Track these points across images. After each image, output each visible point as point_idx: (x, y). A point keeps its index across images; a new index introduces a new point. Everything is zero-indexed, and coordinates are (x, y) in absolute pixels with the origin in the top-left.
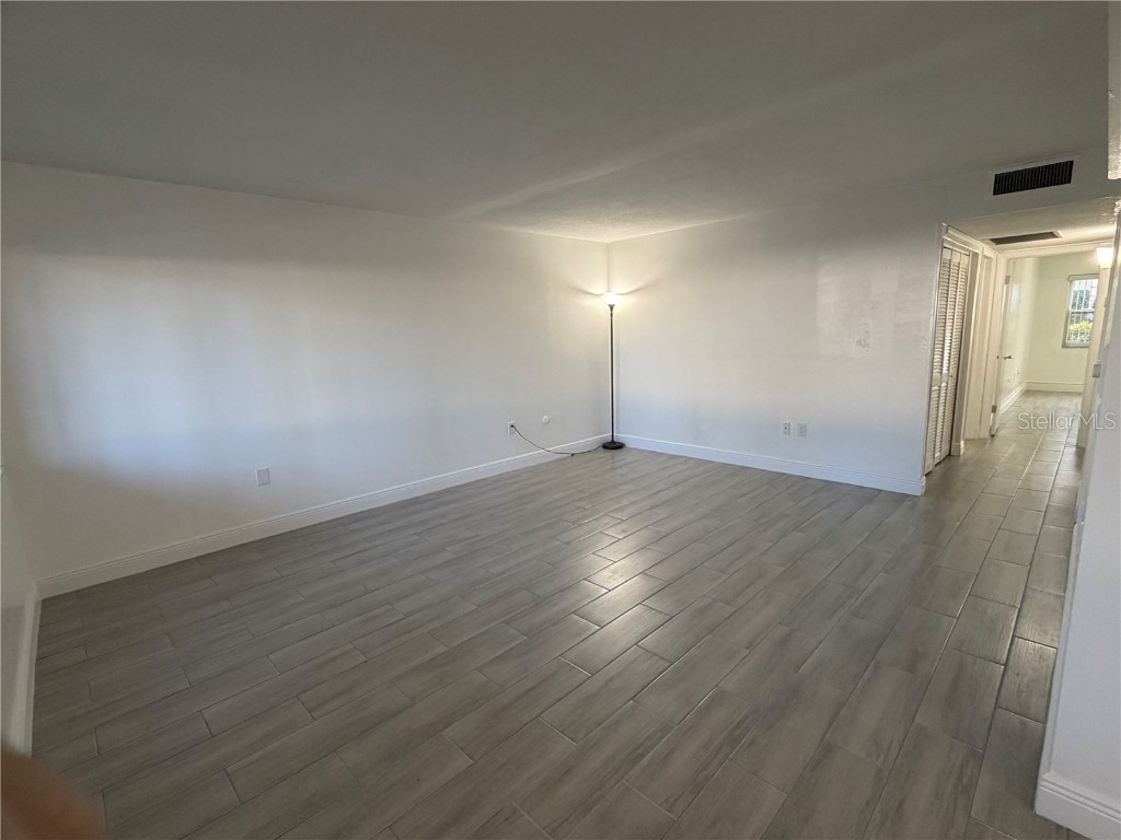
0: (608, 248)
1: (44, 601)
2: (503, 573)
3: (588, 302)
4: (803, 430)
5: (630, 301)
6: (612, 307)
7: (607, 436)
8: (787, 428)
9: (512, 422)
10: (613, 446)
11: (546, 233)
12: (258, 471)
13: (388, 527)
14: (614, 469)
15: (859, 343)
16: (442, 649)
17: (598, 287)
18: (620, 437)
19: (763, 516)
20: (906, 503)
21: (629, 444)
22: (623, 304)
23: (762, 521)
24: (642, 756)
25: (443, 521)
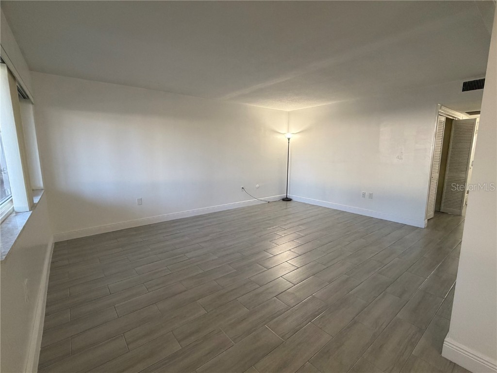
0: (289, 113)
1: (55, 243)
2: (231, 246)
3: (279, 137)
4: (371, 196)
5: (297, 137)
6: (289, 139)
7: (284, 195)
8: (364, 195)
9: (243, 186)
10: (287, 200)
11: (262, 107)
12: (138, 199)
13: (187, 226)
14: (286, 209)
15: (398, 157)
16: (201, 272)
17: (283, 130)
18: (290, 196)
19: (348, 232)
20: (416, 231)
21: (294, 199)
22: (294, 138)
23: (347, 234)
24: (275, 317)
25: (210, 225)
